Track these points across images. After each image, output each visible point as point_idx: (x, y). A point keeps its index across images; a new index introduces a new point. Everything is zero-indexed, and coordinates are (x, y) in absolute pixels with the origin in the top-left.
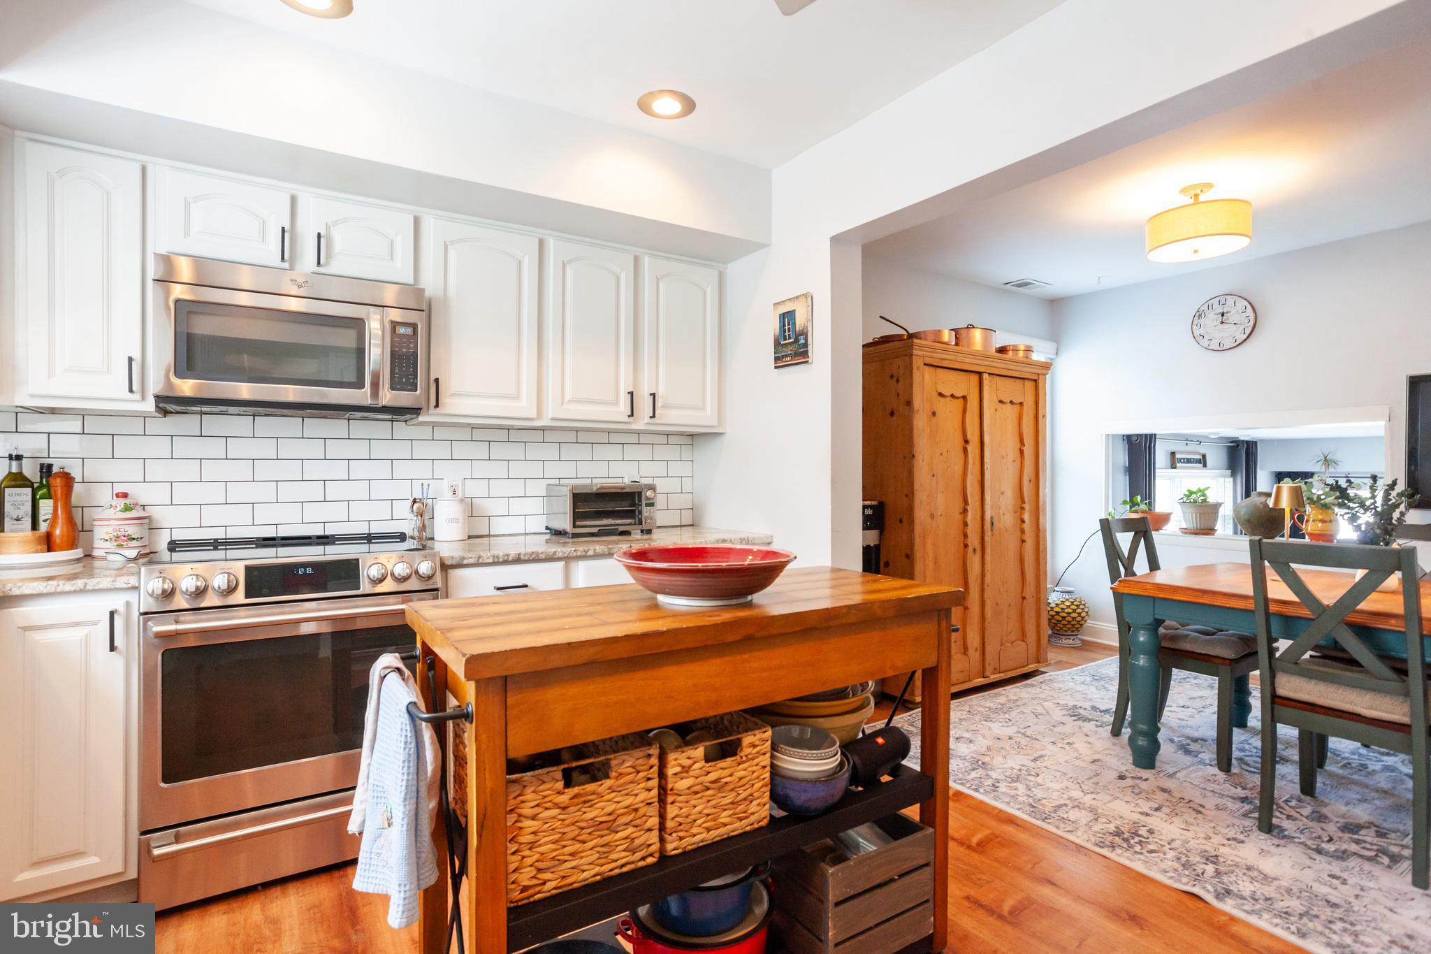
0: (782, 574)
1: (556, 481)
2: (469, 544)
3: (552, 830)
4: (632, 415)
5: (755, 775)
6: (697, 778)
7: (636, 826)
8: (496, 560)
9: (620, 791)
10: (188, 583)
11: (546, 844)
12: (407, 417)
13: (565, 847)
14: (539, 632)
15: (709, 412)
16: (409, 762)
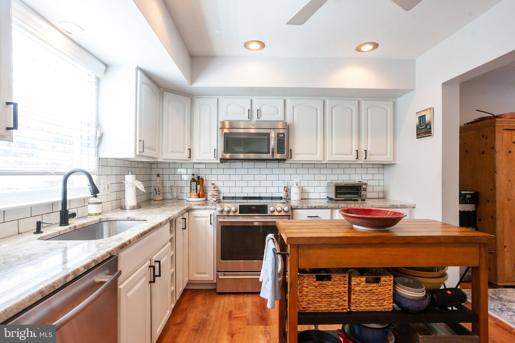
0: (400, 221)
1: (331, 181)
2: (301, 202)
3: (312, 292)
4: (357, 158)
5: (386, 292)
6: (363, 288)
7: (340, 298)
8: (308, 208)
9: (335, 286)
10: (226, 209)
11: (311, 296)
12: (283, 161)
13: (316, 299)
14: (310, 233)
15: (389, 156)
16: (273, 264)
